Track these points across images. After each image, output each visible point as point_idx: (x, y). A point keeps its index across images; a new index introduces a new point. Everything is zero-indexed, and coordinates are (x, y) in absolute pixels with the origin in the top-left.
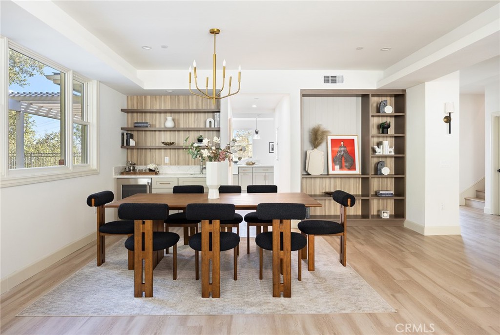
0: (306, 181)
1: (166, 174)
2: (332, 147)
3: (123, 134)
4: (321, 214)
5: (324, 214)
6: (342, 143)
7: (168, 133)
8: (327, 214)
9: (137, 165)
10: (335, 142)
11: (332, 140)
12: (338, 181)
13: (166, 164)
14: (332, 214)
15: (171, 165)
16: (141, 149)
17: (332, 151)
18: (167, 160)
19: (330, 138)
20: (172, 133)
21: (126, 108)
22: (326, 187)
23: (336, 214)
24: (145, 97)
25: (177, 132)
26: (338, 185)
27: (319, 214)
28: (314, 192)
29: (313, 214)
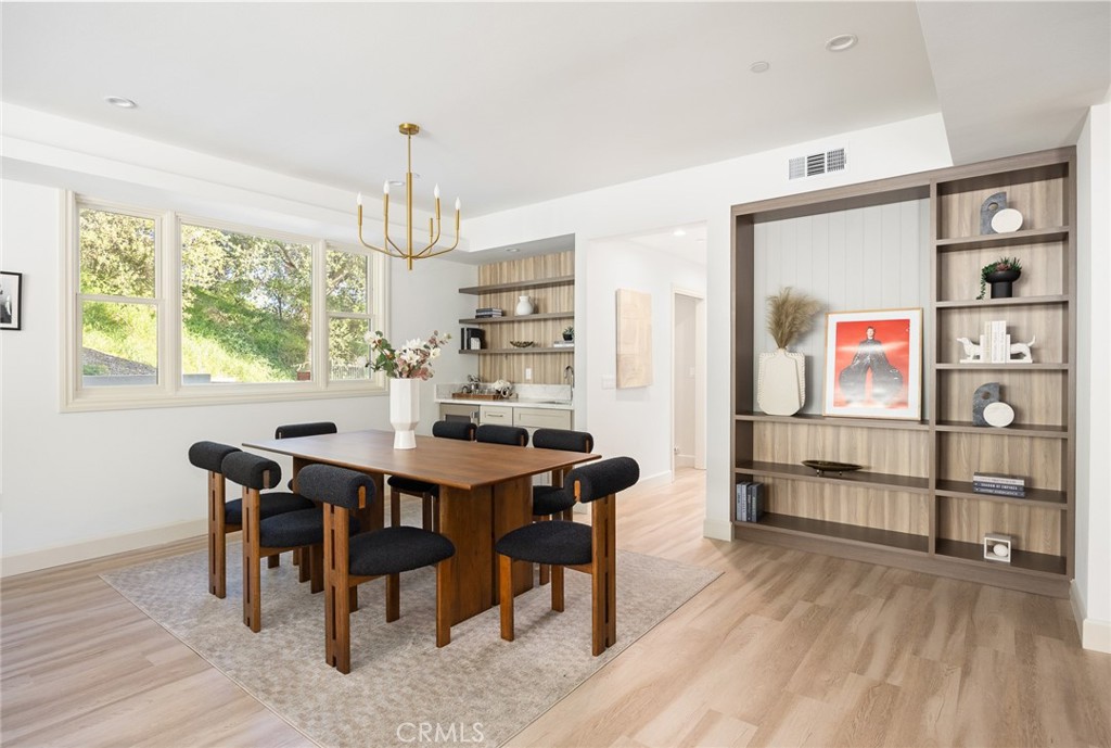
0: (773, 430)
1: (526, 400)
2: (838, 343)
3: (463, 330)
4: (811, 517)
5: (819, 518)
6: (870, 332)
7: (531, 324)
8: (827, 519)
9: (491, 382)
10: (848, 331)
11: (841, 327)
12: (861, 437)
13: (527, 382)
14: (842, 521)
15: (534, 383)
16: (496, 354)
17: (839, 355)
18: (529, 372)
19: (833, 320)
20: (536, 323)
21: (477, 285)
22: (824, 447)
23: (853, 523)
24: (501, 264)
25: (542, 323)
26: (859, 445)
27: (805, 516)
28: (793, 459)
29: (790, 514)
